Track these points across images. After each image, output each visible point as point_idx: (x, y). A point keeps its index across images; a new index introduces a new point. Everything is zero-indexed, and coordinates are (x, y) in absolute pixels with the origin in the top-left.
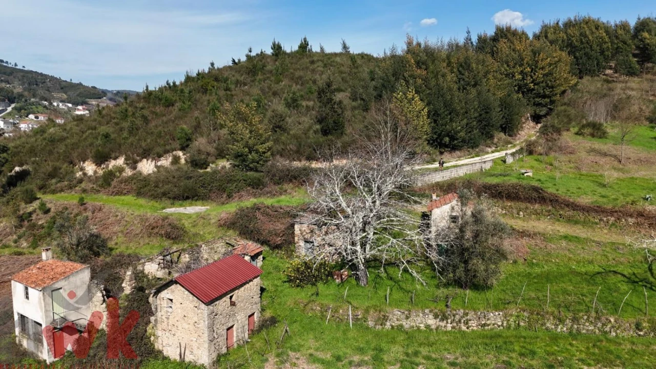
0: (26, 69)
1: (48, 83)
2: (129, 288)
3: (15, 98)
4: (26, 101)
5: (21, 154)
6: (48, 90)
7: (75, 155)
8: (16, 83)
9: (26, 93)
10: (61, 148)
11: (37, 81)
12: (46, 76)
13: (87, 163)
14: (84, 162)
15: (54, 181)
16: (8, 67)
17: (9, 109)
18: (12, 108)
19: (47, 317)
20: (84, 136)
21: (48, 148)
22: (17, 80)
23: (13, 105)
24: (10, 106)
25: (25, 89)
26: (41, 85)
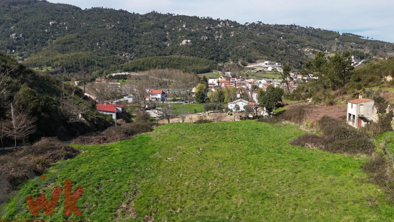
0: (373, 40)
1: (385, 47)
2: (388, 111)
3: (364, 56)
4: (370, 58)
5: (360, 73)
6: (385, 51)
7: (383, 72)
8: (366, 48)
9: (371, 54)
10: (378, 70)
11: (378, 46)
12: (384, 43)
13: (388, 77)
14: (387, 76)
15: (371, 83)
16: (364, 40)
17: (360, 63)
18: (362, 63)
19: (357, 113)
20: (390, 64)
21: (372, 71)
22: (367, 46)
23: (362, 61)
24: (361, 61)
25: (370, 52)
26: (381, 48)
